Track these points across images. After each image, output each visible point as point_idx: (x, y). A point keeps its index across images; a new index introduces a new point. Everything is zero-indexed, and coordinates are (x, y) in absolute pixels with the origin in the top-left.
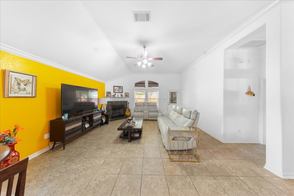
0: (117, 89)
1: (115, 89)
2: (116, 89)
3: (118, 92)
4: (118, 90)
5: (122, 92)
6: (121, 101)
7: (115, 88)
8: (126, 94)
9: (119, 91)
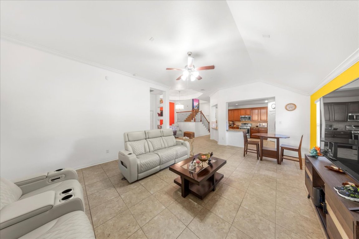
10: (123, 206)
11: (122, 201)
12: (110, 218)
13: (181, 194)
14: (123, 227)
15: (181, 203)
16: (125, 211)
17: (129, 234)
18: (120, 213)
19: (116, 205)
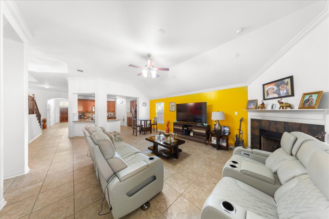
0: (273, 89)
1: (267, 91)
2: (270, 89)
3: (276, 96)
4: (275, 93)
5: (290, 94)
6: (285, 123)
7: (267, 88)
8: (307, 97)
9: (279, 94)
10: (193, 186)
11: (188, 188)
12: (205, 189)
13: (175, 159)
14: (207, 179)
15: (182, 160)
16: (196, 183)
17: (208, 175)
18: (199, 185)
19: (194, 191)
